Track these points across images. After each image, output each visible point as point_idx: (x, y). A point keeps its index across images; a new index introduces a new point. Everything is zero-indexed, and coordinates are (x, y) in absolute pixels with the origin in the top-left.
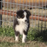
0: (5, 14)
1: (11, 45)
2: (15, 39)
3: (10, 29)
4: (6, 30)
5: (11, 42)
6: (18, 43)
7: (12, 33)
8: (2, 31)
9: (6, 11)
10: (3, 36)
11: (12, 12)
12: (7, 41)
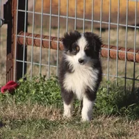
0: (35, 45)
1: (51, 127)
2: (62, 112)
3: (49, 83)
4: (37, 87)
5: (52, 119)
6: (71, 123)
7: (53, 94)
8: (28, 91)
9: (37, 36)
10: (29, 102)
11: (53, 38)
12: (42, 116)
